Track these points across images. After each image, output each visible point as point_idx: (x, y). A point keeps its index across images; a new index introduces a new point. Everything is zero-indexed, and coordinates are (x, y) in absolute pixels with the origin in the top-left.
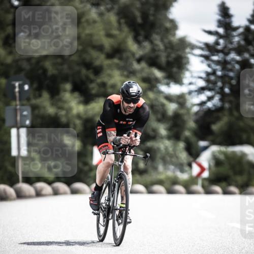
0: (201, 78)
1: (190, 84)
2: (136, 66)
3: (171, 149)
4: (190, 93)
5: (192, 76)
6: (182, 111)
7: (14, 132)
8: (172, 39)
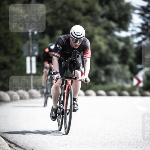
0: (139, 27)
1: (133, 31)
2: (101, 20)
3: (120, 69)
4: (132, 36)
5: (134, 26)
6: (128, 47)
7: (28, 59)
8: (122, 3)
